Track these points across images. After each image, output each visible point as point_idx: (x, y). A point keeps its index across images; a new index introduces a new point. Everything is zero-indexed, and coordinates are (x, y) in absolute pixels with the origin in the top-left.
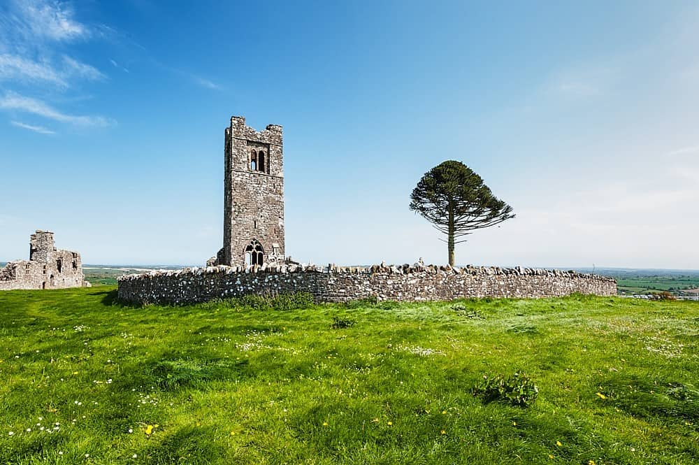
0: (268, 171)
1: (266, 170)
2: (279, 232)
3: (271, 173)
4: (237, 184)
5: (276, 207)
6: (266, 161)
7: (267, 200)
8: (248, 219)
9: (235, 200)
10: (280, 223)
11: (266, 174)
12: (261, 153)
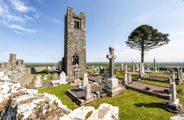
0: (81, 29)
1: (80, 28)
2: (84, 51)
3: (82, 29)
4: (69, 33)
5: (83, 42)
6: (80, 25)
7: (80, 39)
8: (73, 46)
9: (69, 39)
10: (85, 48)
11: (80, 29)
12: (78, 22)
